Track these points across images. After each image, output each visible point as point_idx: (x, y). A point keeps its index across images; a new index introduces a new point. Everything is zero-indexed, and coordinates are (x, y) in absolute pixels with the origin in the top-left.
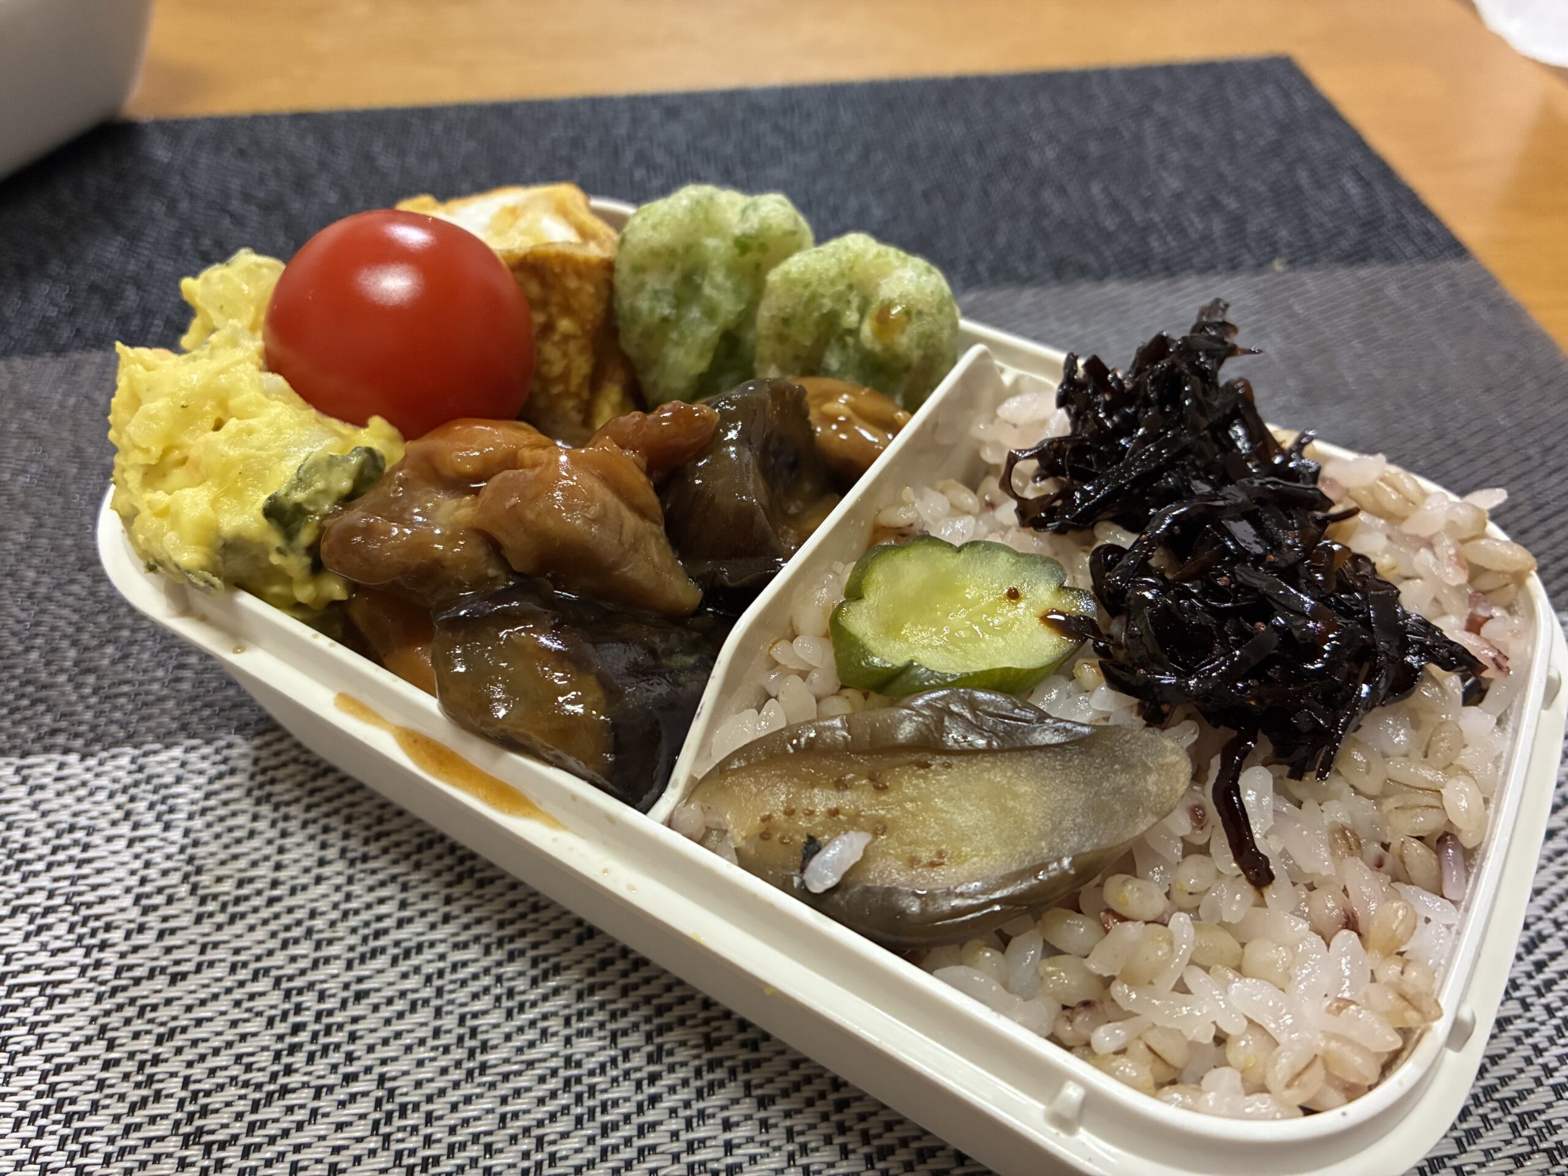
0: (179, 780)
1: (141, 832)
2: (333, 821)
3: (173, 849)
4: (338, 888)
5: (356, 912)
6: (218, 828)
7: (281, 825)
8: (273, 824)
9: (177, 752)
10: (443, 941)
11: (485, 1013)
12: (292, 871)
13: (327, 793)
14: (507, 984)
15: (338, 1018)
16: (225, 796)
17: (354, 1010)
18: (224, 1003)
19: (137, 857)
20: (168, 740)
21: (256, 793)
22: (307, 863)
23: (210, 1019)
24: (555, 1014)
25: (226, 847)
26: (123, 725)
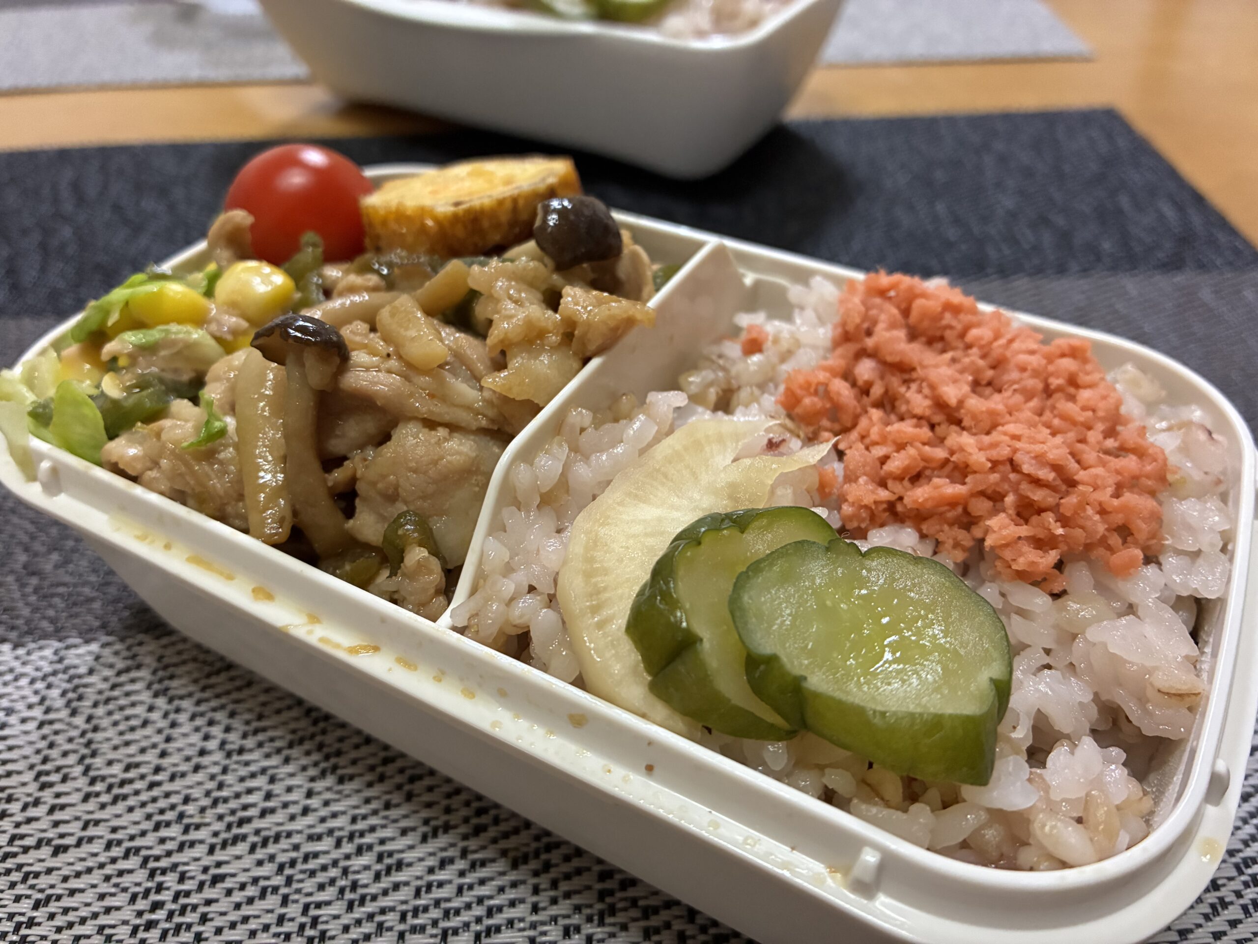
0: (91, 672)
1: (52, 716)
2: (219, 716)
3: (75, 733)
4: (212, 777)
5: (226, 800)
6: (117, 717)
7: (172, 716)
8: (166, 715)
9: (94, 647)
10: (299, 832)
11: (328, 903)
12: (175, 759)
13: (218, 690)
14: (351, 877)
15: (194, 899)
16: (129, 688)
17: (209, 893)
18: (96, 877)
19: (44, 738)
20: (89, 636)
21: (156, 687)
22: (189, 752)
23: (82, 891)
24: (392, 909)
25: (121, 733)
26: (52, 621)
